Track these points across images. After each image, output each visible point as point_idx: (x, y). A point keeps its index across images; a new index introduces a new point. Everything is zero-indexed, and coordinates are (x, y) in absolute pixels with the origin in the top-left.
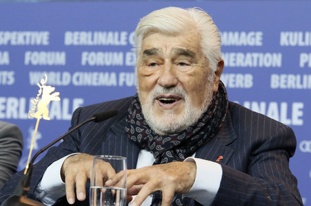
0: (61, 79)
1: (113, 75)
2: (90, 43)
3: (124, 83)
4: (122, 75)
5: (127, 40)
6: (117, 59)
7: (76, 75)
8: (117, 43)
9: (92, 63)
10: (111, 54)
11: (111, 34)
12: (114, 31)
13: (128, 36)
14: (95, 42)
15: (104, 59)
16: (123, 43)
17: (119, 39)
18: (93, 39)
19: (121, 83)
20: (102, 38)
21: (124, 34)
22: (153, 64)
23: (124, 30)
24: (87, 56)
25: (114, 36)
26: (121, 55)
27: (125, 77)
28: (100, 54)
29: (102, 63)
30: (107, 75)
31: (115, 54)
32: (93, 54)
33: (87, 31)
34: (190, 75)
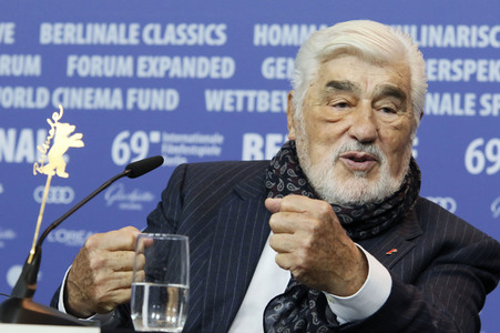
0: (34, 99)
1: (118, 93)
2: (80, 41)
3: (135, 104)
4: (131, 92)
5: (140, 37)
6: (123, 66)
7: (58, 92)
8: (123, 41)
9: (83, 73)
10: (113, 59)
11: (113, 27)
12: (118, 23)
13: (141, 31)
14: (89, 40)
15: (102, 67)
16: (133, 41)
17: (127, 36)
18: (84, 35)
19: (130, 106)
20: (99, 33)
21: (134, 27)
22: (342, 105)
23: (134, 21)
24: (76, 62)
25: (118, 29)
26: (130, 60)
27: (136, 96)
28: (97, 59)
29: (100, 74)
30: (107, 92)
31: (121, 59)
32: (85, 59)
33: (75, 22)
34: (396, 128)
